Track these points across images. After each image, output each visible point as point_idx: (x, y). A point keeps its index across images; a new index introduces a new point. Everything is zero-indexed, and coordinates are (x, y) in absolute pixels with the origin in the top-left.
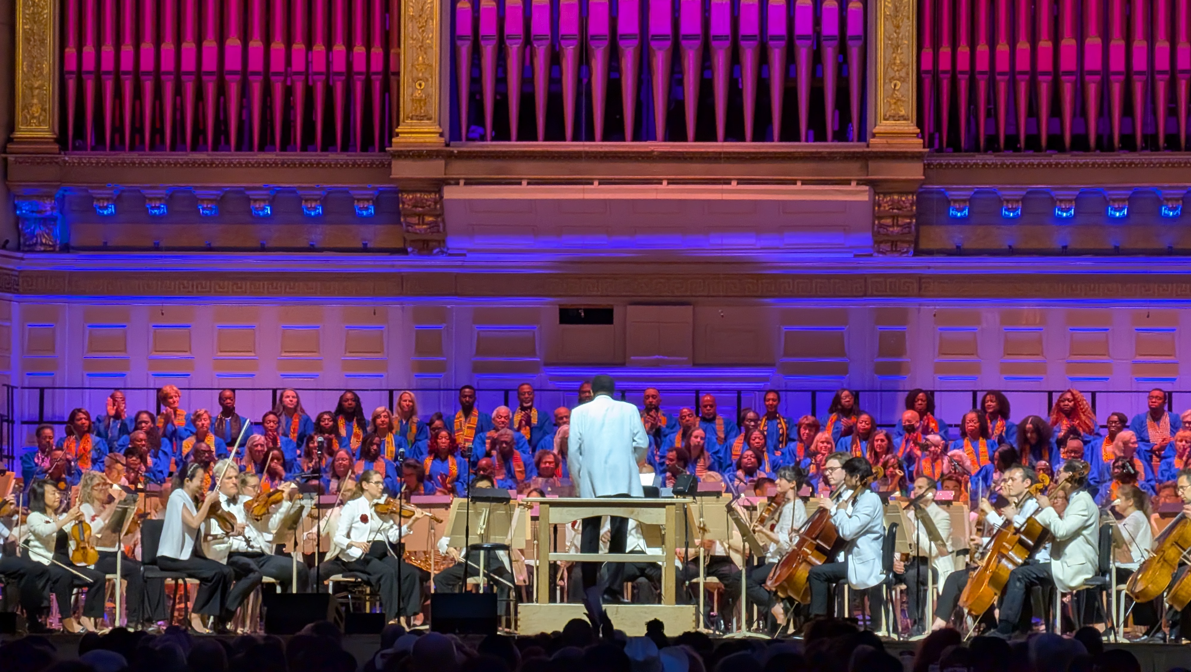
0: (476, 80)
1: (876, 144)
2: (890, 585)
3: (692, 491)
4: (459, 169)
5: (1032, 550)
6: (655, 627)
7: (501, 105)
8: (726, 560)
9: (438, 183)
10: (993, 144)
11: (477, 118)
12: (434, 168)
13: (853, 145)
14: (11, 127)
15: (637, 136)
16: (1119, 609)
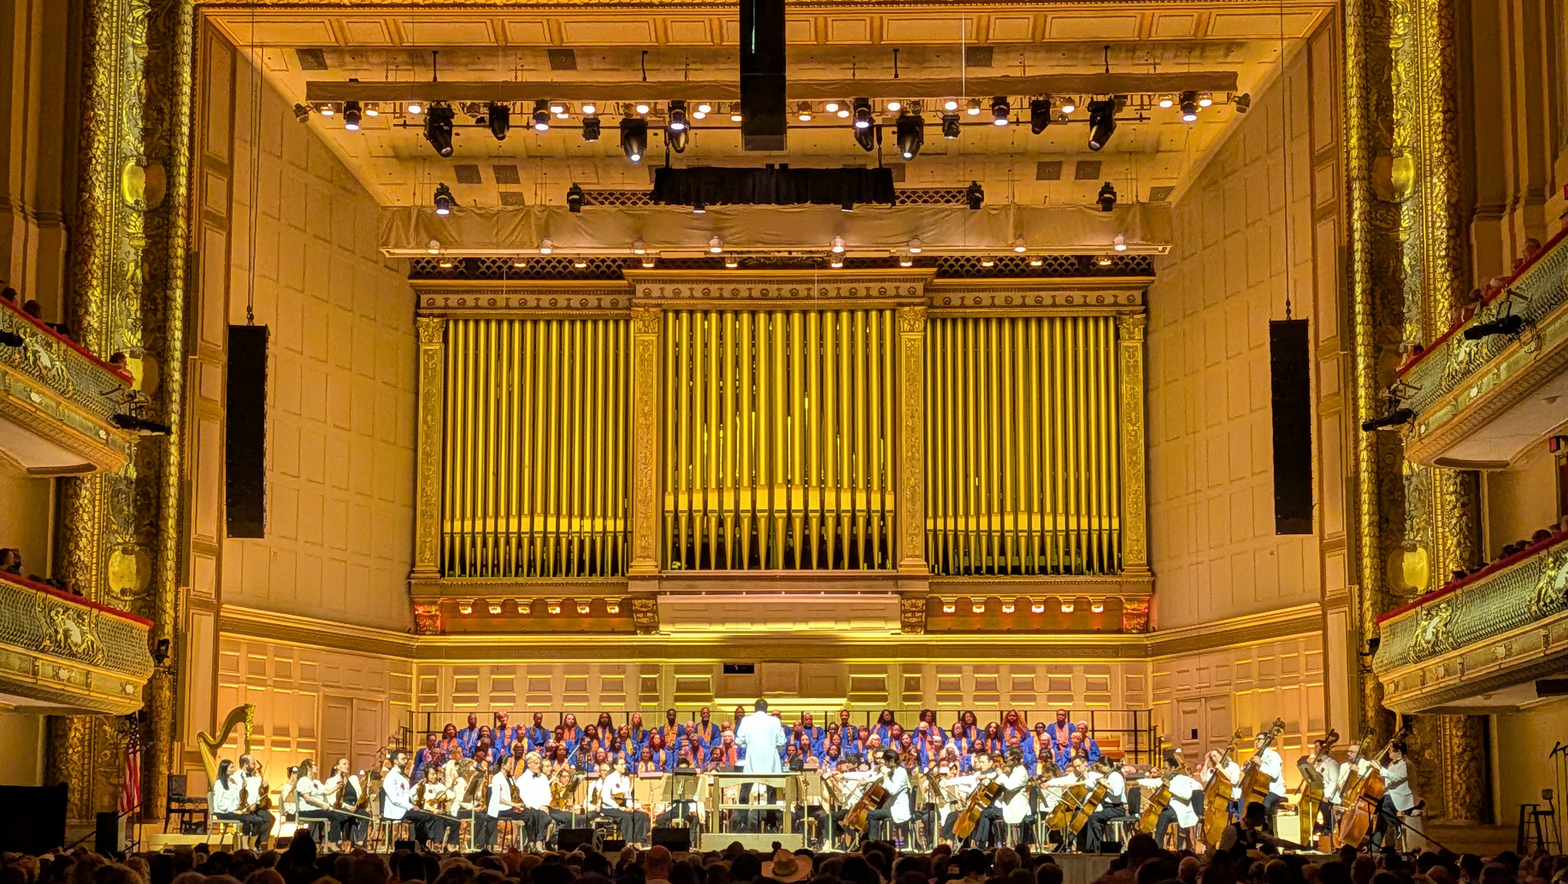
0: (676, 536)
1: (902, 571)
2: (913, 820)
3: (801, 769)
4: (667, 585)
5: (992, 800)
7: (691, 551)
8: (820, 807)
9: (654, 595)
10: (967, 571)
11: (677, 557)
12: (653, 586)
13: (889, 571)
14: (413, 564)
15: (767, 567)
16: (1041, 834)
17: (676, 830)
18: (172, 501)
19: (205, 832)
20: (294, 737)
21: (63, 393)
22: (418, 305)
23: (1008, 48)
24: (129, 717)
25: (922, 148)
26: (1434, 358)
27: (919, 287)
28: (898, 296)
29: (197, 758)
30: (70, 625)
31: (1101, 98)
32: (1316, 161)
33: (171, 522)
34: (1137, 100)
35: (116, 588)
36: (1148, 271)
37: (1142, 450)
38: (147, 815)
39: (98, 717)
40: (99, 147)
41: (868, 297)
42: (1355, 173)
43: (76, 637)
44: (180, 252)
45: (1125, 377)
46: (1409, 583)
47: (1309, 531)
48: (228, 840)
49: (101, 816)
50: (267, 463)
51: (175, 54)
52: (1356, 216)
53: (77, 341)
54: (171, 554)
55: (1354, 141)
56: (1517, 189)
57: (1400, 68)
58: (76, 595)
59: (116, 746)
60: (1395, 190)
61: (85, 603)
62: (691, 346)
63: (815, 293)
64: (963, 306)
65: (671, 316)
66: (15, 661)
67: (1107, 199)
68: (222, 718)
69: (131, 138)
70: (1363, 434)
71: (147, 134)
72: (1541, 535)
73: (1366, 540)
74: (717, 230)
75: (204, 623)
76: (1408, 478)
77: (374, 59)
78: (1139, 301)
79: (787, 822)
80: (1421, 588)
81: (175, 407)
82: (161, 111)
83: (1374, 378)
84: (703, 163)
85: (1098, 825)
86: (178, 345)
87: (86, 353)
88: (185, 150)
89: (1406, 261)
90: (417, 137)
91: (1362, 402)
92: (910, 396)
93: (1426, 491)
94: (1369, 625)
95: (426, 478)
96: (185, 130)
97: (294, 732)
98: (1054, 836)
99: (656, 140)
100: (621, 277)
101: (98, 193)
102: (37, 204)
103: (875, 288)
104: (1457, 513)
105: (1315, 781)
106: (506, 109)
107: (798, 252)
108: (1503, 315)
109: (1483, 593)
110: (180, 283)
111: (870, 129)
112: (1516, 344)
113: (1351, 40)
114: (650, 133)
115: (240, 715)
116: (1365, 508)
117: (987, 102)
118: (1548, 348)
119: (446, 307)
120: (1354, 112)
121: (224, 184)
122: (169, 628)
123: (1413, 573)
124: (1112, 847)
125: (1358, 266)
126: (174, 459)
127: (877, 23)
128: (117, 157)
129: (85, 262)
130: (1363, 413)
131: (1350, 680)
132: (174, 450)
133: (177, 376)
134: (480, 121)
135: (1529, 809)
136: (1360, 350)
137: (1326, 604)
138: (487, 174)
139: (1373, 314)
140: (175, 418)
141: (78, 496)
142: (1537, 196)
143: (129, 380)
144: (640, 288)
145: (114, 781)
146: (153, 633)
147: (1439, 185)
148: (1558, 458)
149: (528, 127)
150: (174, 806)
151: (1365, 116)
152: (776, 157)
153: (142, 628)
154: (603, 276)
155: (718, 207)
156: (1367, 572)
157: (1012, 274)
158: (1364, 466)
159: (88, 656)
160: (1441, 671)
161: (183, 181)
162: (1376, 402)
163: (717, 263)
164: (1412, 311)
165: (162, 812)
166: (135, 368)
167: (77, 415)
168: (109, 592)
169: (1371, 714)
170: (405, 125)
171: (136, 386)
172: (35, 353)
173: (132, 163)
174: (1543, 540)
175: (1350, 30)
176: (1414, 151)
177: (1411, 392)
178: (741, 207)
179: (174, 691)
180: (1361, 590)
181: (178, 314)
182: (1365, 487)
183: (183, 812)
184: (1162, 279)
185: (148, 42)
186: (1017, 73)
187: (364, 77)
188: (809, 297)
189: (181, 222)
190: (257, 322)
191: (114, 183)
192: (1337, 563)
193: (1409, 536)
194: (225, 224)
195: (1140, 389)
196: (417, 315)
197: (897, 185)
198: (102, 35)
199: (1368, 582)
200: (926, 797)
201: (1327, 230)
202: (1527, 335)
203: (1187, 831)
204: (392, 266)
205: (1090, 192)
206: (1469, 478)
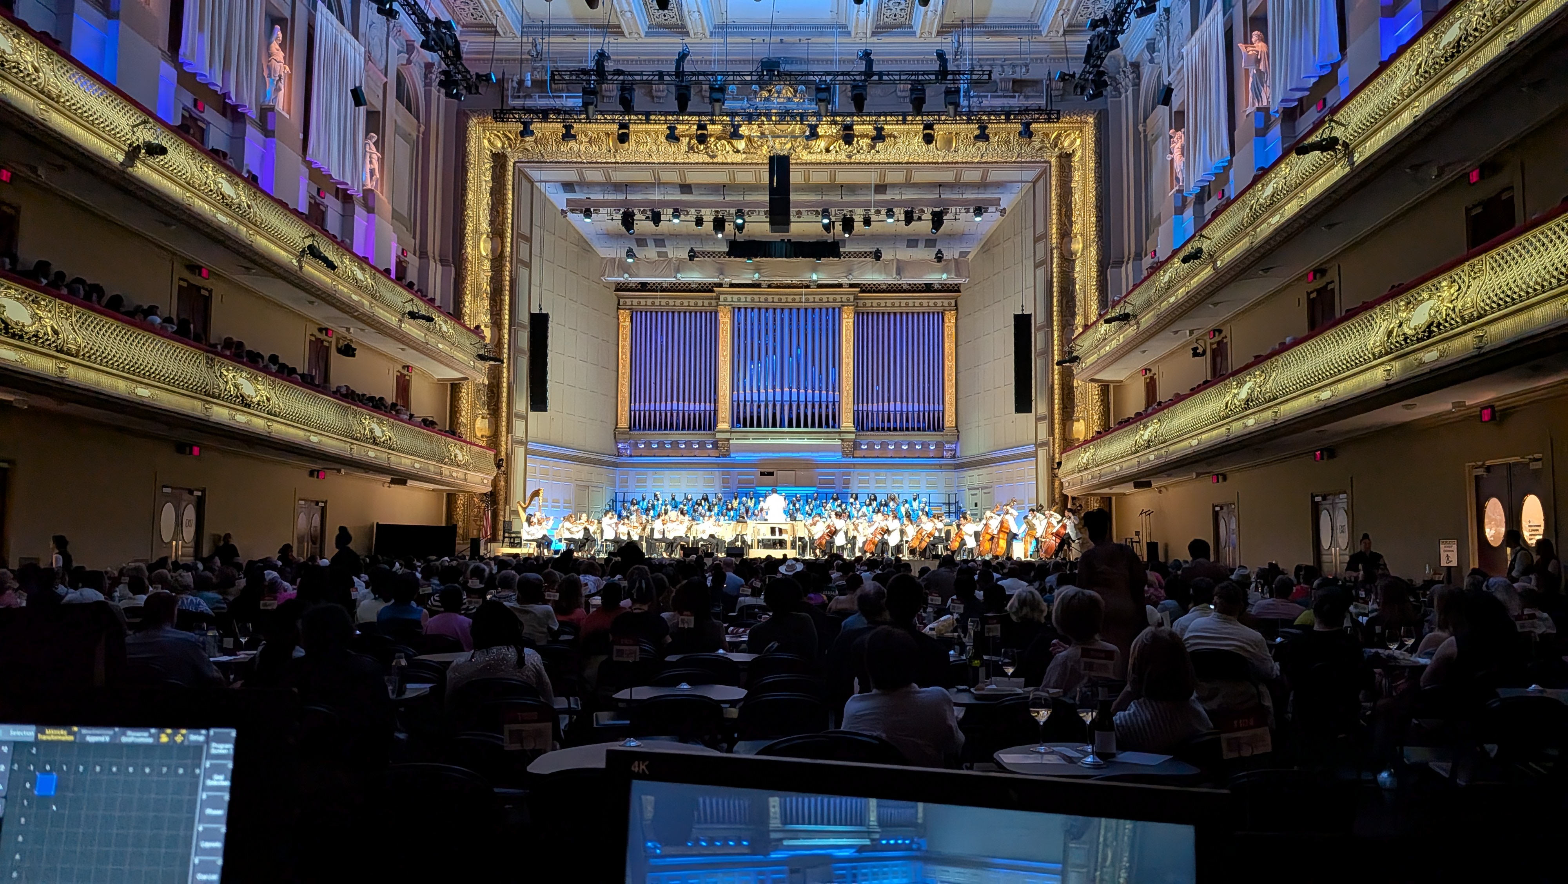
0: (738, 412)
1: (843, 429)
2: (847, 545)
3: (795, 520)
4: (734, 435)
5: (883, 535)
6: (785, 556)
7: (745, 419)
8: (803, 538)
9: (728, 439)
10: (872, 430)
11: (738, 421)
12: (727, 435)
13: (837, 430)
14: (617, 424)
15: (780, 427)
16: (906, 551)
17: (737, 548)
18: (505, 395)
19: (520, 547)
20: (561, 504)
21: (453, 344)
22: (619, 304)
23: (894, 186)
24: (485, 494)
25: (854, 232)
26: (1090, 332)
27: (852, 297)
28: (842, 302)
29: (516, 513)
30: (457, 451)
31: (937, 209)
32: (1036, 240)
33: (504, 404)
34: (954, 211)
35: (479, 434)
36: (959, 291)
37: (954, 374)
38: (494, 539)
39: (471, 495)
40: (469, 228)
41: (828, 302)
42: (1054, 246)
43: (460, 457)
44: (508, 278)
45: (946, 340)
46: (1076, 437)
47: (1031, 412)
48: (531, 551)
49: (472, 540)
50: (549, 377)
51: (505, 185)
52: (1054, 265)
53: (460, 319)
54: (504, 419)
55: (1054, 231)
56: (1129, 254)
57: (1076, 196)
58: (460, 438)
59: (479, 507)
60: (1072, 254)
61: (465, 441)
62: (745, 324)
63: (803, 300)
64: (872, 306)
65: (736, 310)
66: (432, 468)
67: (939, 258)
68: (528, 495)
69: (484, 224)
70: (1056, 367)
71: (492, 223)
72: (1138, 414)
73: (1056, 416)
74: (757, 270)
75: (520, 451)
76: (1077, 388)
77: (598, 189)
78: (953, 304)
79: (789, 545)
80: (1082, 438)
81: (506, 351)
82: (498, 212)
83: (1062, 341)
84: (752, 239)
85: (932, 547)
86: (507, 322)
87: (464, 326)
88: (509, 230)
89: (1077, 287)
90: (617, 225)
91: (1056, 352)
92: (847, 348)
93: (1084, 394)
94: (1057, 455)
95: (622, 384)
96: (510, 221)
97: (562, 501)
98: (912, 551)
99: (729, 227)
100: (713, 291)
101: (469, 250)
102: (440, 256)
103: (831, 298)
104: (1098, 404)
105: (1032, 527)
106: (660, 212)
107: (795, 281)
108: (1122, 313)
109: (1110, 442)
110: (507, 293)
111: (829, 223)
112: (1128, 326)
113: (1054, 183)
114: (727, 224)
115: (536, 494)
116: (1056, 401)
117: (884, 211)
118: (1141, 329)
119: (632, 305)
120: (1054, 217)
121: (528, 247)
122: (503, 453)
123: (1078, 432)
124: (937, 557)
125: (1055, 289)
126: (505, 375)
127: (833, 173)
128: (477, 233)
129: (463, 282)
130: (1056, 358)
131: (1048, 480)
132: (505, 370)
133: (506, 336)
134: (647, 218)
135: (1129, 540)
136: (1055, 328)
137: (1038, 445)
138: (650, 243)
139: (1061, 312)
140: (505, 356)
141: (461, 392)
142: (1139, 256)
143: (484, 338)
144: (722, 297)
145: (479, 523)
146: (496, 455)
147: (1093, 251)
148: (1146, 380)
149: (670, 221)
150: (507, 535)
151: (1060, 219)
152: (785, 236)
153: (491, 454)
154: (705, 291)
155: (758, 259)
156: (1057, 431)
157: (894, 292)
158: (1056, 382)
159: (466, 466)
160: (1090, 477)
161: (509, 245)
162: (1062, 352)
163: (758, 286)
164: (1079, 310)
165: (501, 538)
166: (487, 333)
167: (459, 355)
168: (475, 436)
169: (1057, 496)
170: (612, 219)
171: (488, 341)
172: (440, 325)
173: (485, 236)
174: (1139, 417)
175: (1053, 178)
176: (1082, 235)
177: (1078, 348)
178: (769, 259)
179: (506, 483)
180: (1054, 439)
181: (507, 307)
182: (1056, 392)
183: (511, 538)
184: (963, 295)
185: (493, 179)
186: (898, 197)
187: (592, 197)
188: (800, 302)
189: (508, 264)
190: (544, 312)
191: (476, 246)
192: (1043, 427)
193: (1076, 414)
194: (528, 265)
195: (953, 345)
196: (618, 308)
197: (841, 250)
198: (470, 175)
199: (1057, 436)
200: (851, 534)
201: (1040, 272)
202: (1133, 322)
203: (972, 549)
204: (606, 286)
205: (930, 254)
206: (1104, 388)
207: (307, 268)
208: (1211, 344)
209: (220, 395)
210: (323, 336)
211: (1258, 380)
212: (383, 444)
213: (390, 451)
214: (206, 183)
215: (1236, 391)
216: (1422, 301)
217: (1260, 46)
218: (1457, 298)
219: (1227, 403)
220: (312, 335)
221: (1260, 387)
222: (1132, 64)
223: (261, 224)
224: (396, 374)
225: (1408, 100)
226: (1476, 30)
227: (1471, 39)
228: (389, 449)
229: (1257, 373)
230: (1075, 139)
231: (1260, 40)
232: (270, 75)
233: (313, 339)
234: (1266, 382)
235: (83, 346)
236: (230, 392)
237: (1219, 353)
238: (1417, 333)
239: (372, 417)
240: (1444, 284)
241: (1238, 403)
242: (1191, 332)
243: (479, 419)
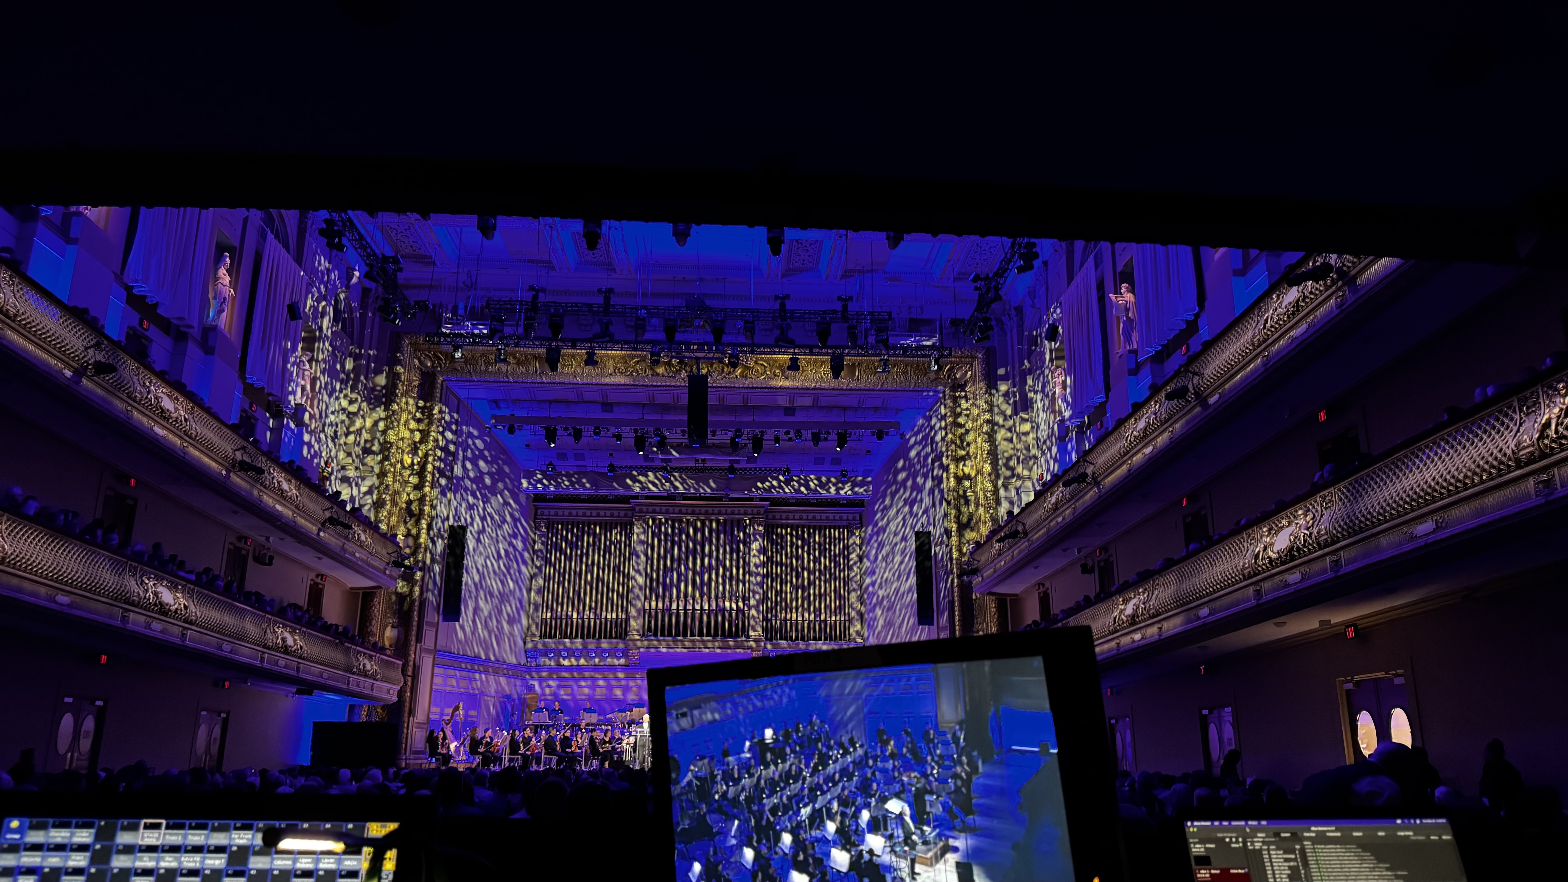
0: (650, 621)
1: (752, 638)
4: (644, 644)
7: (656, 628)
9: (639, 648)
11: (650, 631)
12: (638, 643)
14: (527, 633)
21: (370, 553)
22: (536, 514)
23: (802, 409)
24: (390, 704)
27: (762, 510)
28: (752, 514)
30: (366, 661)
31: (842, 430)
32: (933, 462)
33: (415, 617)
34: (857, 431)
35: (387, 643)
36: (863, 506)
37: (859, 585)
39: (375, 703)
40: (394, 441)
42: (950, 467)
43: (368, 667)
44: (428, 489)
47: (933, 625)
50: (463, 586)
51: (432, 401)
52: (951, 485)
54: (415, 628)
55: (949, 453)
57: (969, 422)
58: (369, 647)
60: (966, 474)
61: (373, 650)
63: (716, 512)
64: (781, 519)
65: (651, 521)
66: (339, 678)
69: (409, 438)
70: (956, 580)
73: (957, 628)
75: (428, 661)
76: (975, 601)
77: (523, 405)
78: (858, 518)
82: (423, 426)
83: (959, 555)
86: (424, 532)
88: (433, 443)
89: (972, 505)
91: (954, 566)
92: (756, 559)
93: (982, 608)
100: (629, 503)
101: (392, 462)
103: (742, 510)
104: (996, 616)
106: (581, 430)
107: (708, 494)
108: (1014, 531)
110: (427, 503)
112: (1020, 543)
113: (948, 410)
116: (957, 613)
118: (1033, 546)
119: (549, 515)
120: (949, 441)
121: (451, 459)
122: (411, 663)
125: (952, 507)
129: (384, 492)
130: (955, 571)
133: (423, 547)
136: (953, 543)
139: (958, 528)
141: (373, 600)
143: (401, 547)
144: (637, 509)
146: (403, 665)
147: (985, 473)
148: (1039, 593)
149: (590, 437)
151: (954, 442)
153: (399, 663)
154: (621, 503)
157: (802, 505)
158: (956, 594)
159: (374, 676)
161: (432, 457)
162: (960, 566)
163: (673, 498)
167: (376, 564)
168: (384, 645)
170: (535, 435)
172: (359, 535)
173: (409, 449)
175: (947, 406)
176: (975, 458)
177: (976, 562)
179: (412, 692)
181: (426, 517)
182: (957, 605)
184: (867, 510)
185: (420, 396)
186: (806, 419)
187: (518, 413)
188: (713, 514)
189: (430, 475)
190: (461, 523)
191: (400, 458)
193: (976, 626)
196: (536, 518)
198: (399, 392)
202: (1024, 539)
205: (836, 471)
206: (1002, 601)
207: (234, 477)
208: (1099, 562)
209: (139, 602)
210: (241, 545)
211: (1142, 597)
212: (293, 654)
213: (300, 661)
214: (147, 398)
215: (1123, 607)
216: (1282, 528)
217: (1129, 297)
218: (1313, 525)
219: (1115, 618)
220: (231, 543)
221: (1144, 603)
222: (1015, 308)
223: (196, 436)
224: (309, 582)
225: (1259, 350)
226: (1311, 293)
227: (1307, 300)
228: (300, 658)
229: (1141, 590)
230: (966, 372)
231: (1128, 291)
232: (215, 298)
233: (232, 547)
234: (1149, 599)
235: (10, 552)
236: (149, 599)
237: (1106, 572)
238: (1280, 557)
239: (285, 626)
240: (1300, 512)
241: (1125, 619)
242: (1079, 551)
243: (389, 629)
